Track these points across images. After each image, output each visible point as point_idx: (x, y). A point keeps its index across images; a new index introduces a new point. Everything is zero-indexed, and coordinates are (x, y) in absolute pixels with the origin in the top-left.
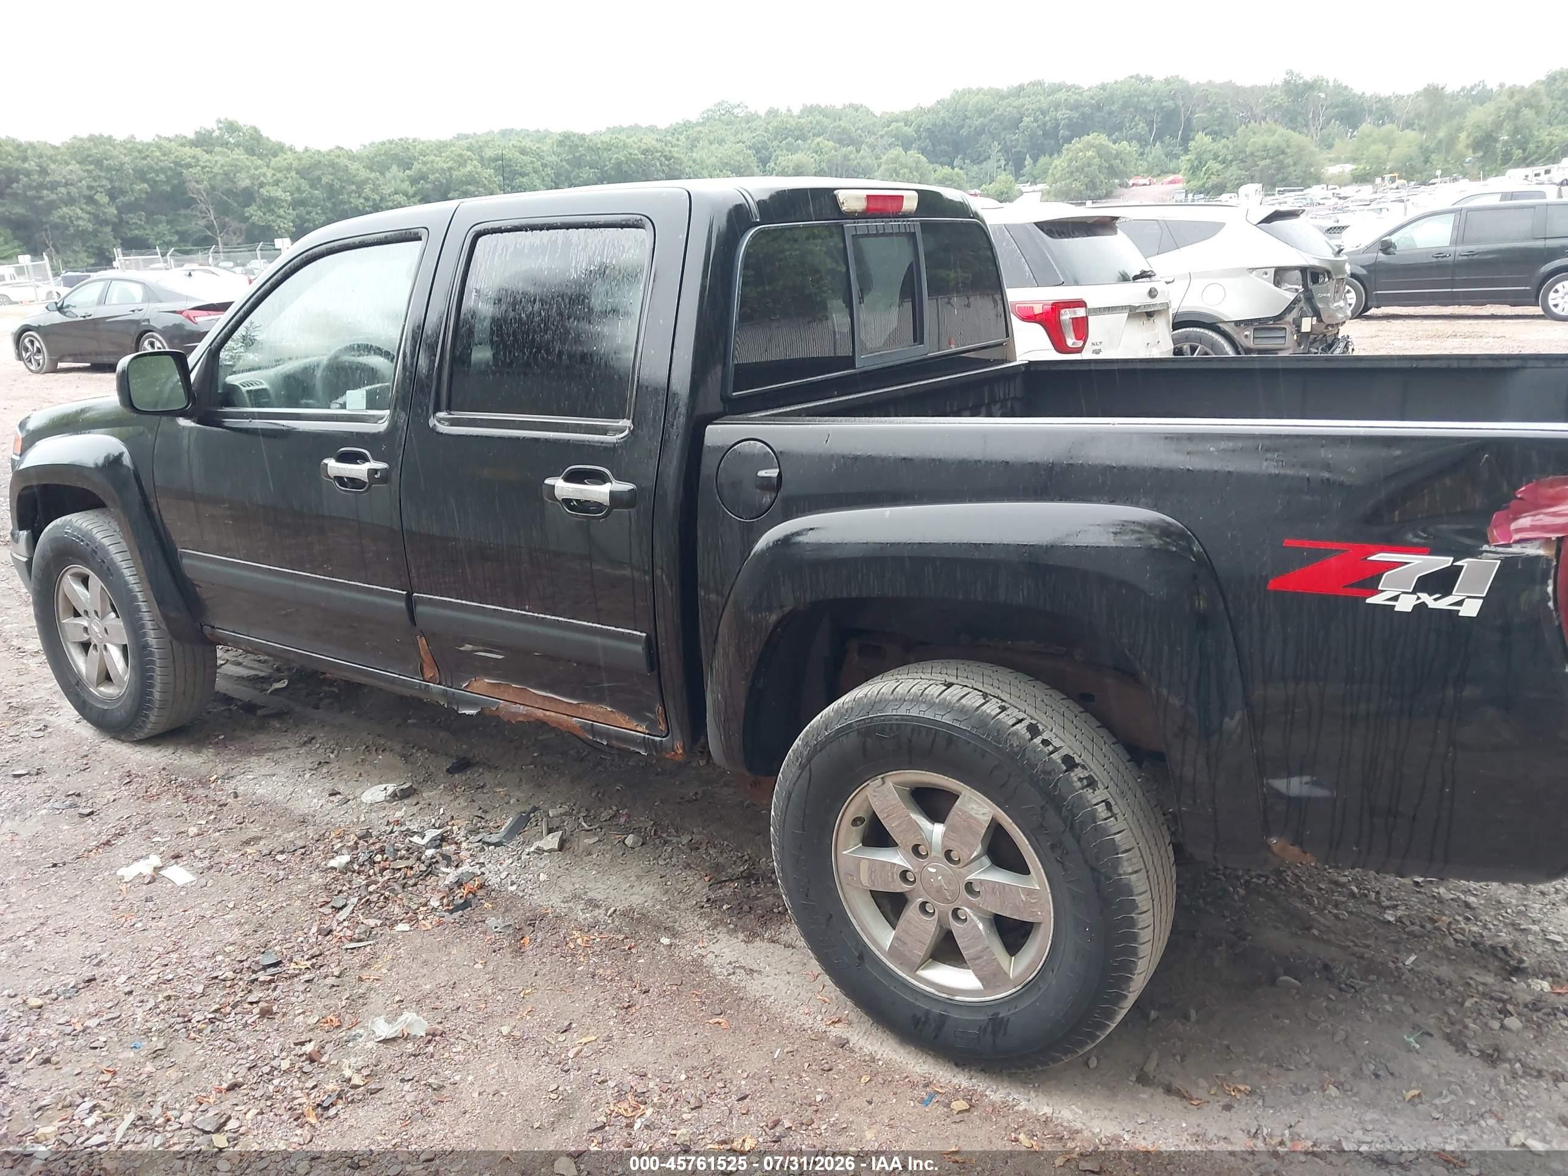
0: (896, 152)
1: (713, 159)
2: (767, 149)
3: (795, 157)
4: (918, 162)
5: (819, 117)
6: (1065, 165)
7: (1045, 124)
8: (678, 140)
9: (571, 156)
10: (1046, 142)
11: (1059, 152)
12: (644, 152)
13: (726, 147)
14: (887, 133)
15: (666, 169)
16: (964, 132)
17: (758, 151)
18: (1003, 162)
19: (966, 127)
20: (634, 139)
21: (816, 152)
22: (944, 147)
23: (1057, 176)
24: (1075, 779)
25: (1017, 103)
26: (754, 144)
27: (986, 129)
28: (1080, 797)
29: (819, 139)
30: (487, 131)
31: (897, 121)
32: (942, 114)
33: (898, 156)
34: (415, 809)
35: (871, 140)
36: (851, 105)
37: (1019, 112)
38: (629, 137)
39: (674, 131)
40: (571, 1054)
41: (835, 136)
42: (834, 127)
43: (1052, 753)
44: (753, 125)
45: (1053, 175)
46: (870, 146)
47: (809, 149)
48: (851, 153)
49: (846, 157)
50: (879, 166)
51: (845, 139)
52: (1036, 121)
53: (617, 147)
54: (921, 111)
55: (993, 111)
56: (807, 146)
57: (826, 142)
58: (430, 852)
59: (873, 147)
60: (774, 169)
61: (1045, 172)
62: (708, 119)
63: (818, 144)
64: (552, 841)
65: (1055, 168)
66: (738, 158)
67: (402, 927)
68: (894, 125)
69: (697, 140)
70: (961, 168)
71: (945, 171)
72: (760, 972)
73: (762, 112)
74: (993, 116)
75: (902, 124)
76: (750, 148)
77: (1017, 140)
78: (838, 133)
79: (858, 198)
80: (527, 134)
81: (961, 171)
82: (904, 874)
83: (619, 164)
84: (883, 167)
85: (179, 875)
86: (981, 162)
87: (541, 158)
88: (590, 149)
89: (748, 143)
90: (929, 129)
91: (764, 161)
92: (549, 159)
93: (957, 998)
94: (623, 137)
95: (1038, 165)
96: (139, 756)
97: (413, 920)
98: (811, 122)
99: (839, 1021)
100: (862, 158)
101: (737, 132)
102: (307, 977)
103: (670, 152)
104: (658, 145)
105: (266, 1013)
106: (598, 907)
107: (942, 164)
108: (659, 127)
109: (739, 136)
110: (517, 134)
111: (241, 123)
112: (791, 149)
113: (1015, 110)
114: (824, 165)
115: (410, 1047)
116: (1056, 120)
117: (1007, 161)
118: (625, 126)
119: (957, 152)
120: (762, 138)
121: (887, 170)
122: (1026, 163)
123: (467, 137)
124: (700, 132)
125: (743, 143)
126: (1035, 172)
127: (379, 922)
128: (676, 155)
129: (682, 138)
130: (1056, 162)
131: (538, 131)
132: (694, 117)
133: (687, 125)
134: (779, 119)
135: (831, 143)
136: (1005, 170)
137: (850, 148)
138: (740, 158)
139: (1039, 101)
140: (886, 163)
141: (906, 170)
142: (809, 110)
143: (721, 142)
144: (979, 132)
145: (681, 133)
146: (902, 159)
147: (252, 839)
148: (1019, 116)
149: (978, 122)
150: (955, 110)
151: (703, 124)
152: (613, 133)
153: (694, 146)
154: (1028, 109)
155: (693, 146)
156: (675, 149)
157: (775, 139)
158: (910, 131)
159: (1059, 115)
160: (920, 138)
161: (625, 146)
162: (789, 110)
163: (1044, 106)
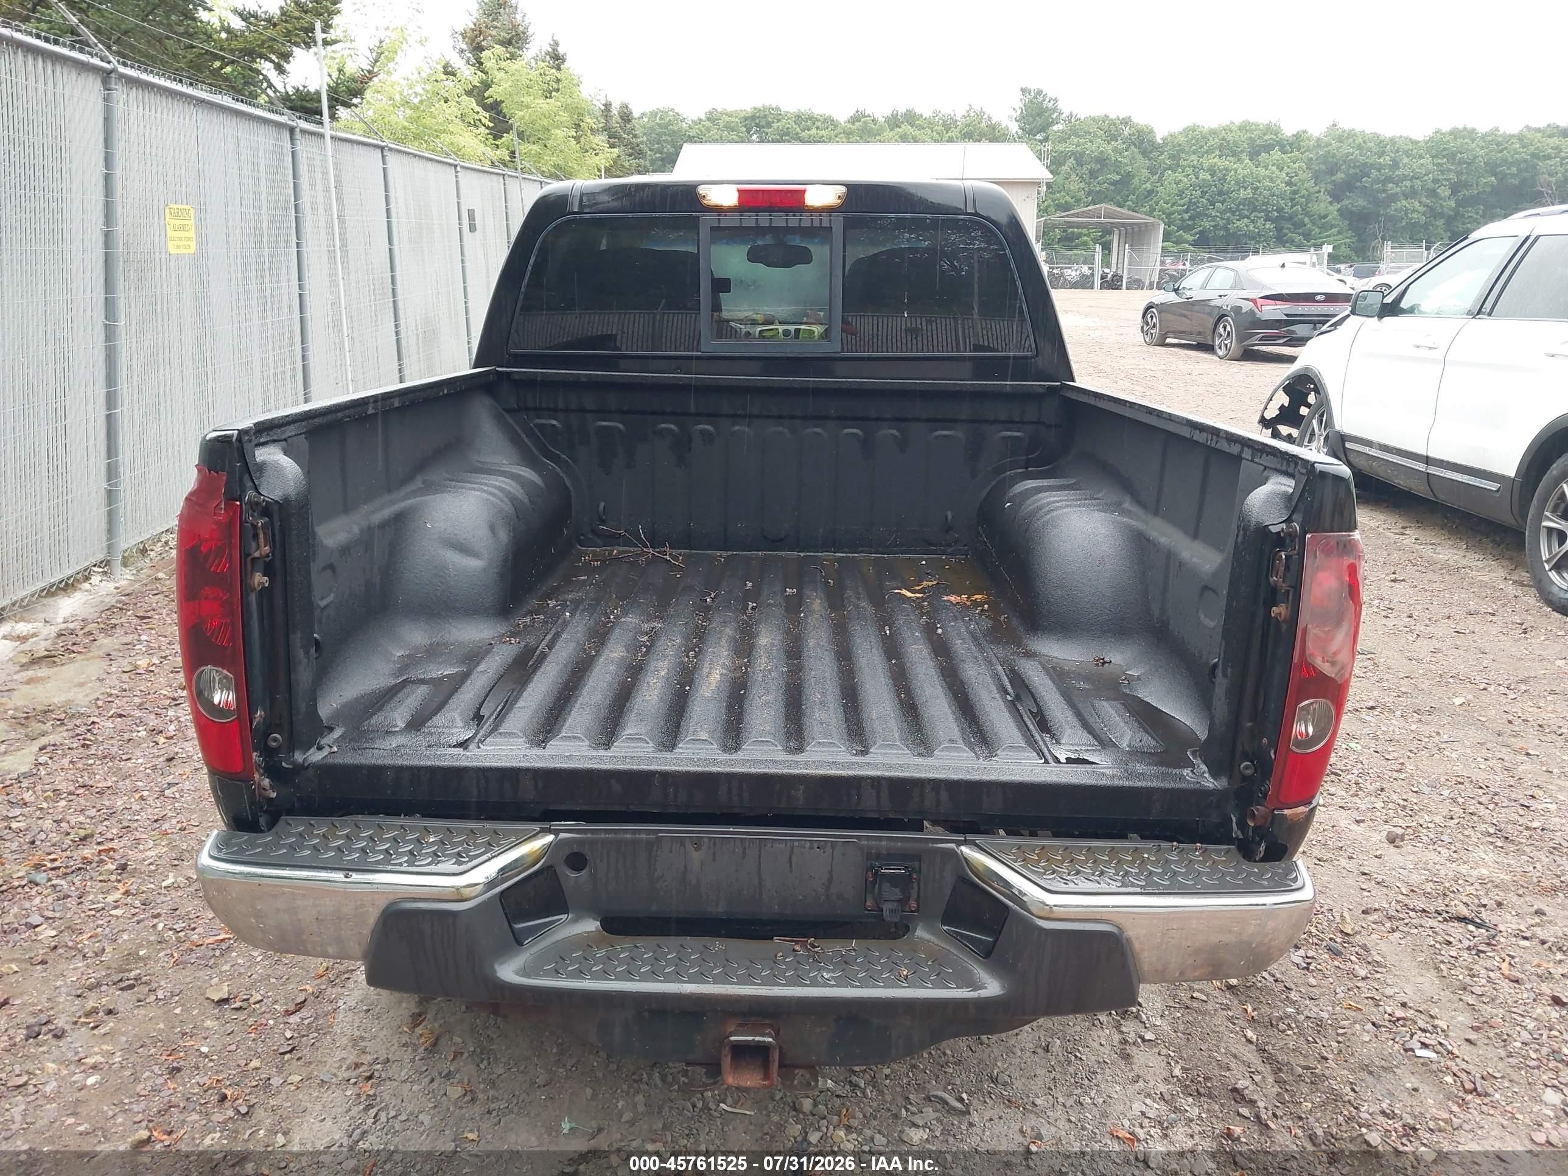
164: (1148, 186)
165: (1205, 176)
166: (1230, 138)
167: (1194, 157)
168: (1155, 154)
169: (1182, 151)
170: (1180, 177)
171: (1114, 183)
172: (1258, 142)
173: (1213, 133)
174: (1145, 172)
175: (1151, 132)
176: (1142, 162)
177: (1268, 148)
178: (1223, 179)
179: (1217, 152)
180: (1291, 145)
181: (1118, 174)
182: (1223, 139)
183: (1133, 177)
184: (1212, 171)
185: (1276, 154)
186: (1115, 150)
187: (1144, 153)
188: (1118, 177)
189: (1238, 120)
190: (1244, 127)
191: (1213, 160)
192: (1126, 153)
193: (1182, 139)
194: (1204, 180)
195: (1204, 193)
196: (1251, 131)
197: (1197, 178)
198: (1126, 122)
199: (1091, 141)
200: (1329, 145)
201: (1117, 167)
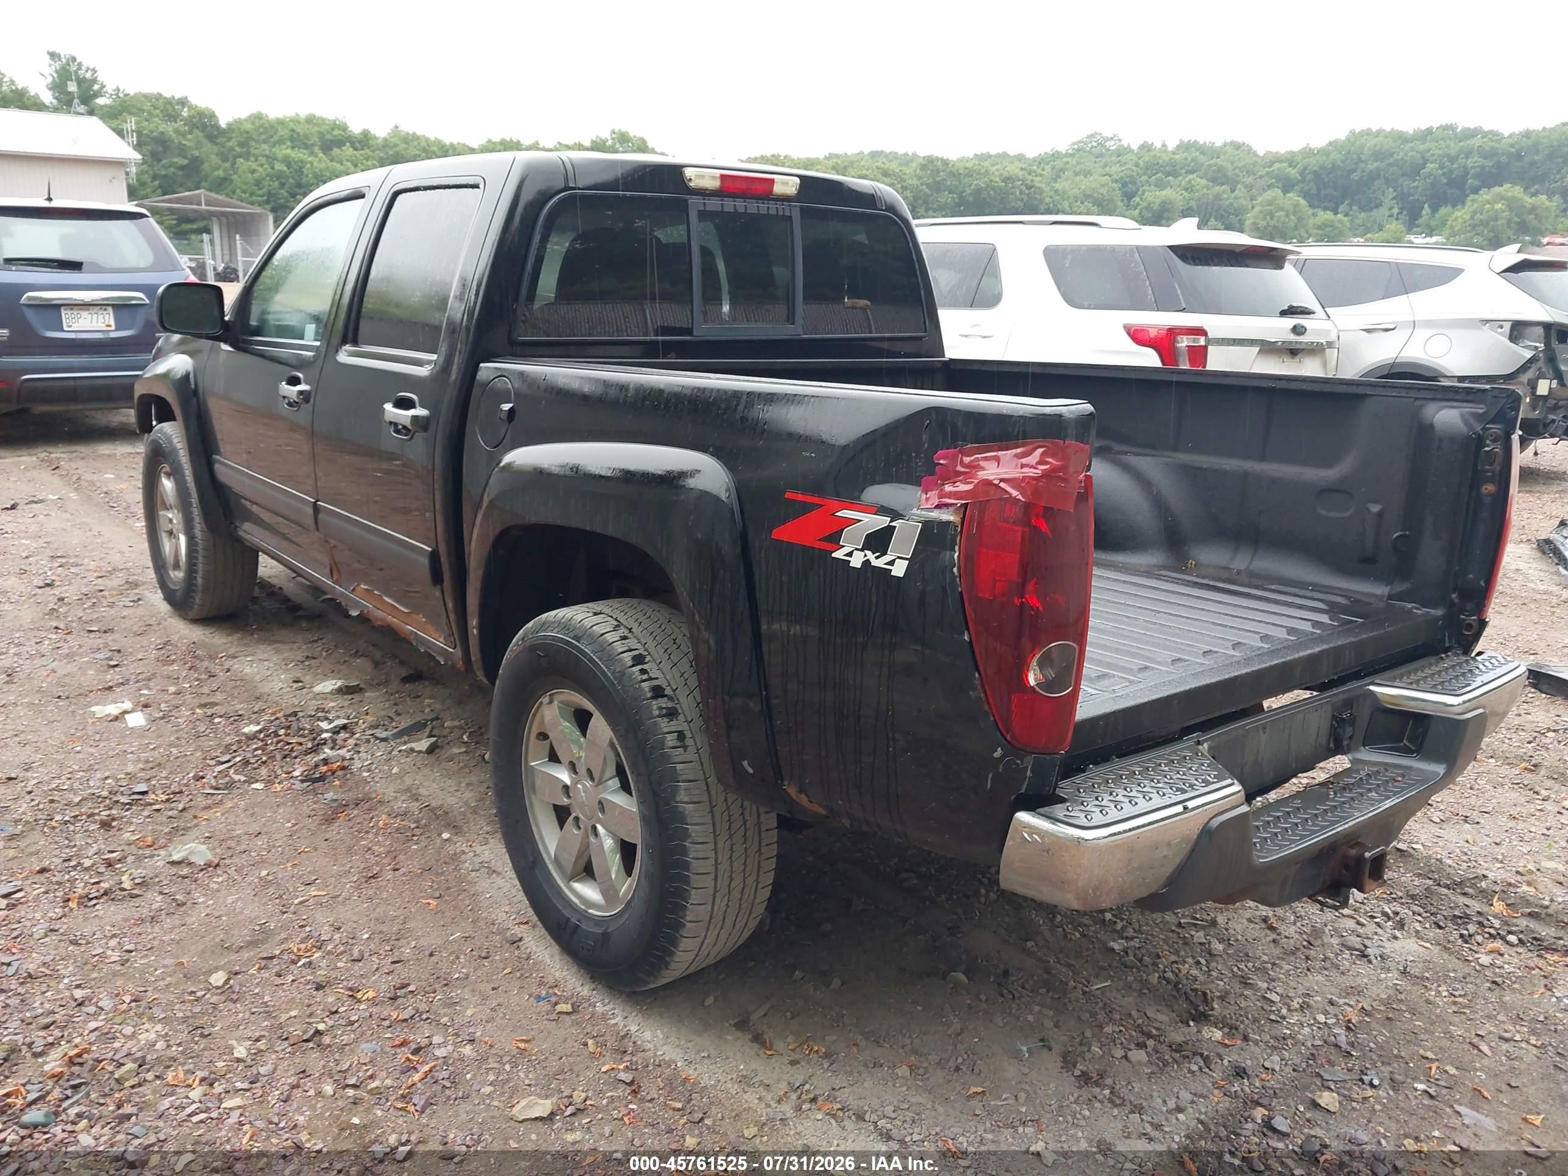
0: (1274, 194)
1: (1076, 191)
2: (1134, 183)
3: (1164, 193)
4: (1296, 206)
5: (1196, 154)
6: (1467, 217)
7: (1451, 172)
8: (1043, 170)
9: (931, 180)
10: (1449, 191)
11: (1463, 203)
12: (1007, 180)
13: (1091, 179)
14: (1267, 174)
15: (1025, 198)
16: (1355, 176)
17: (1125, 185)
18: (1396, 211)
19: (1359, 171)
20: (998, 166)
21: (1186, 189)
22: (1330, 191)
23: (1456, 229)
24: (655, 707)
25: (1421, 148)
26: (1121, 178)
27: (1382, 174)
28: (655, 724)
29: (1191, 177)
30: (857, 151)
31: (1281, 161)
32: (1333, 156)
33: (1275, 198)
34: (347, 703)
35: (1248, 180)
36: (1232, 143)
37: (1423, 157)
38: (993, 165)
39: (1042, 161)
40: (296, 902)
41: (1210, 174)
42: (1210, 165)
43: (645, 681)
44: (1123, 159)
45: (1451, 226)
46: (1246, 186)
47: (1179, 186)
48: (1224, 192)
49: (1218, 197)
50: (1253, 207)
51: (1219, 177)
52: (1441, 167)
53: (979, 174)
54: (1308, 152)
55: (1392, 154)
56: (1177, 183)
57: (1199, 180)
58: (325, 735)
59: (1249, 188)
60: (1138, 204)
61: (1444, 224)
62: (1078, 150)
63: (1190, 181)
64: (423, 744)
65: (1456, 219)
66: (1102, 191)
67: (259, 786)
68: (1277, 166)
69: (1063, 170)
70: (1346, 215)
71: (1326, 217)
72: (499, 874)
73: (1135, 146)
74: (1391, 160)
75: (1286, 165)
76: (1116, 181)
77: (1417, 187)
78: (1214, 171)
79: (714, 178)
80: (894, 156)
81: (1346, 219)
82: (566, 788)
83: (978, 191)
84: (1257, 209)
85: (136, 720)
86: (1371, 209)
87: (903, 180)
88: (952, 174)
89: (1115, 177)
90: (1315, 171)
91: (1129, 196)
92: (910, 182)
93: (590, 911)
94: (986, 164)
95: (1438, 215)
96: (186, 632)
97: (269, 782)
98: (1186, 159)
99: (527, 923)
100: (1236, 198)
101: (1106, 166)
102: (157, 807)
103: (1032, 181)
104: (1020, 173)
105: (106, 825)
106: (417, 800)
107: (1325, 209)
108: (1028, 156)
109: (1108, 169)
110: (886, 156)
111: (631, 135)
112: (1160, 185)
113: (1419, 156)
114: (1193, 203)
115: (185, 871)
116: (1465, 168)
117: (1402, 209)
118: (993, 152)
119: (1343, 198)
120: (1130, 172)
121: (1261, 212)
122: (1424, 212)
123: (837, 156)
124: (1067, 163)
125: (1110, 176)
126: (1433, 223)
127: (243, 779)
128: (1037, 185)
129: (1048, 168)
130: (1458, 214)
131: (906, 154)
132: (1063, 147)
133: (1056, 156)
134: (1151, 154)
135: (1204, 182)
136: (1397, 219)
137: (1224, 187)
138: (1104, 191)
139: (1448, 146)
140: (1261, 204)
141: (1281, 213)
142: (1186, 147)
143: (1087, 173)
144: (1373, 177)
145: (1048, 163)
146: (1280, 202)
147: (209, 704)
148: (1421, 161)
149: (1372, 166)
150: (1349, 152)
151: (1072, 155)
152: (980, 160)
153: (1058, 177)
154: (1433, 155)
155: (1056, 178)
156: (1039, 178)
157: (1145, 174)
158: (1293, 172)
159: (1470, 163)
160: (1303, 181)
161: (987, 173)
162: (1164, 145)
163: (1453, 152)
164: (221, 173)
165: (280, 167)
166: (299, 130)
167: (265, 147)
168: (221, 140)
169: (253, 139)
170: (254, 166)
171: (182, 168)
172: (328, 137)
173: (281, 122)
174: (215, 159)
175: (212, 116)
176: (208, 146)
177: (340, 143)
178: (300, 171)
179: (289, 143)
180: (360, 142)
181: (185, 157)
182: (293, 130)
183: (202, 163)
184: (287, 162)
185: (348, 150)
186: (177, 131)
187: (211, 138)
188: (185, 162)
189: (303, 113)
190: (311, 120)
191: (284, 151)
192: (189, 137)
193: (248, 126)
194: (281, 171)
195: (282, 185)
196: (318, 125)
197: (273, 168)
198: (183, 102)
199: (147, 120)
200: (396, 145)
201: (182, 151)
